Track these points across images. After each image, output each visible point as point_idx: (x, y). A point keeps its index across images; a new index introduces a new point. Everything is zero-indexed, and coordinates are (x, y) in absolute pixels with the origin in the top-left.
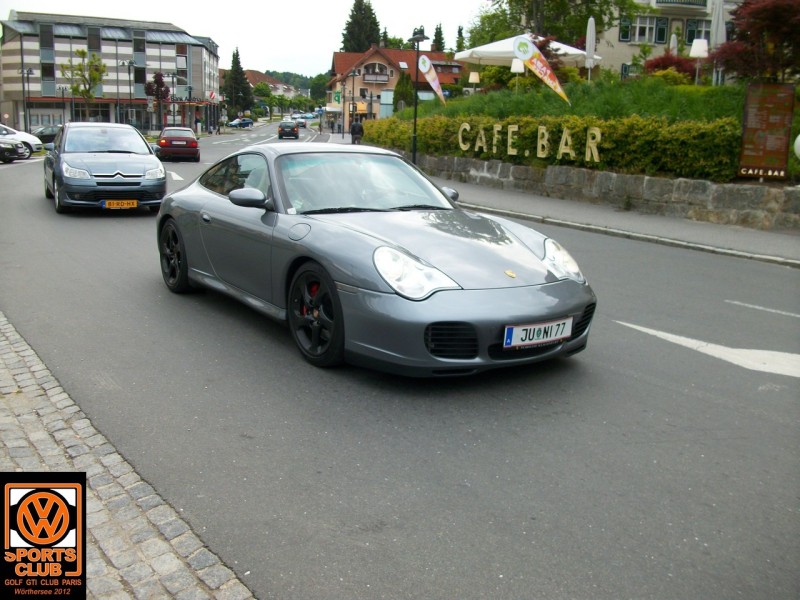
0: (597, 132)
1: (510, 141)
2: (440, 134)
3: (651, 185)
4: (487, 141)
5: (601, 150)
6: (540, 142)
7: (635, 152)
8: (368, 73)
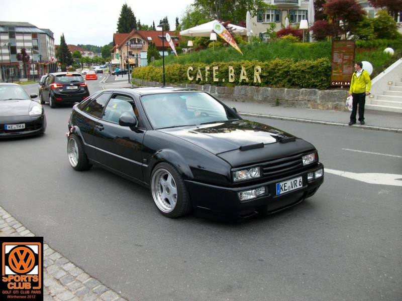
0: (259, 68)
1: (214, 74)
2: (177, 72)
3: (288, 93)
4: (202, 76)
5: (261, 77)
6: (230, 75)
7: (279, 77)
8: (132, 44)
